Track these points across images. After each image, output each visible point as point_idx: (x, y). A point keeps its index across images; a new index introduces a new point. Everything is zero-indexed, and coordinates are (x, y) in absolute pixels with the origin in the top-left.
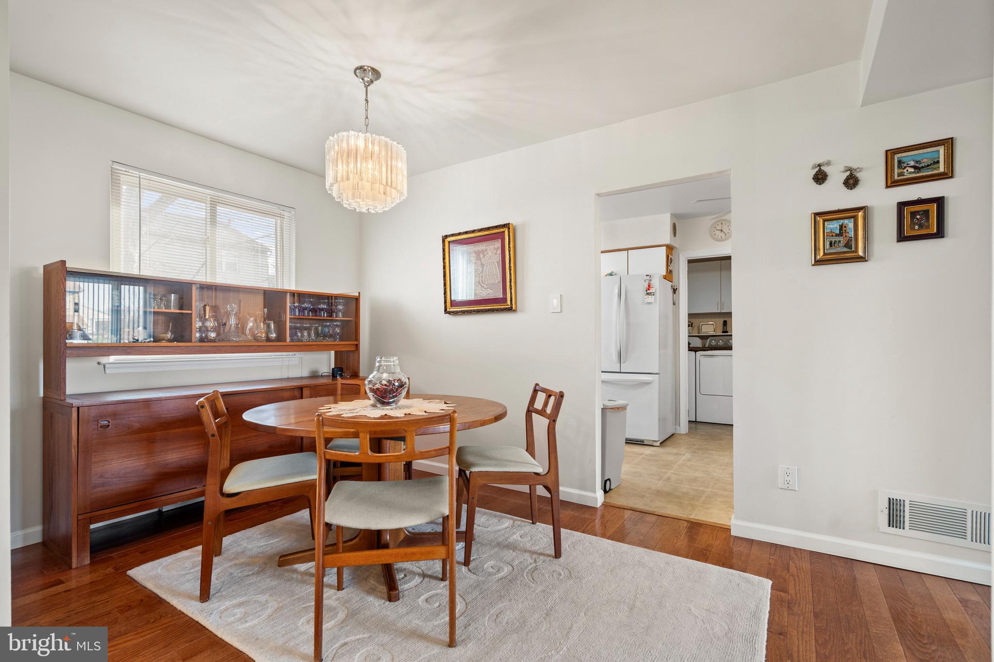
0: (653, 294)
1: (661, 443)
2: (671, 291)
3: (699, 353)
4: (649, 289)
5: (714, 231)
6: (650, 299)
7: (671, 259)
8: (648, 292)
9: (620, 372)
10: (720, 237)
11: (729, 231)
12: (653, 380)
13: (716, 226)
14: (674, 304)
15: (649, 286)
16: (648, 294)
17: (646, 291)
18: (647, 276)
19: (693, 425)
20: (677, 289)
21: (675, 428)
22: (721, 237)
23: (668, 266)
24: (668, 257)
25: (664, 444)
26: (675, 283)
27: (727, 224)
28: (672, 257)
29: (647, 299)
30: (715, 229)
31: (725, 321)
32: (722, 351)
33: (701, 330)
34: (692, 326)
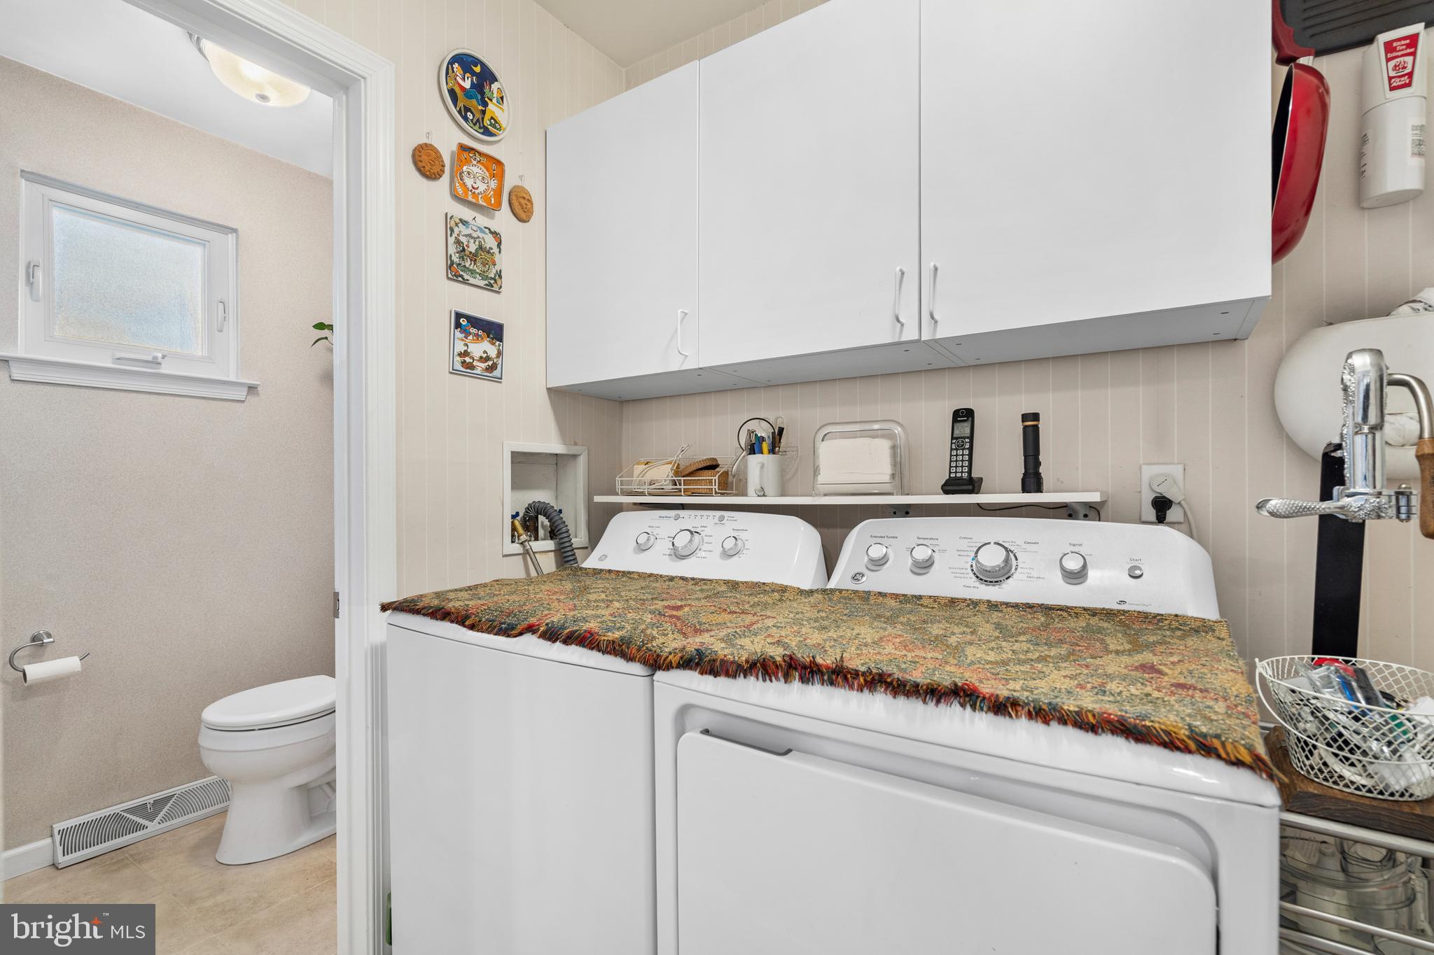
31: (964, 416)
32: (854, 694)
33: (816, 471)
34: (772, 451)
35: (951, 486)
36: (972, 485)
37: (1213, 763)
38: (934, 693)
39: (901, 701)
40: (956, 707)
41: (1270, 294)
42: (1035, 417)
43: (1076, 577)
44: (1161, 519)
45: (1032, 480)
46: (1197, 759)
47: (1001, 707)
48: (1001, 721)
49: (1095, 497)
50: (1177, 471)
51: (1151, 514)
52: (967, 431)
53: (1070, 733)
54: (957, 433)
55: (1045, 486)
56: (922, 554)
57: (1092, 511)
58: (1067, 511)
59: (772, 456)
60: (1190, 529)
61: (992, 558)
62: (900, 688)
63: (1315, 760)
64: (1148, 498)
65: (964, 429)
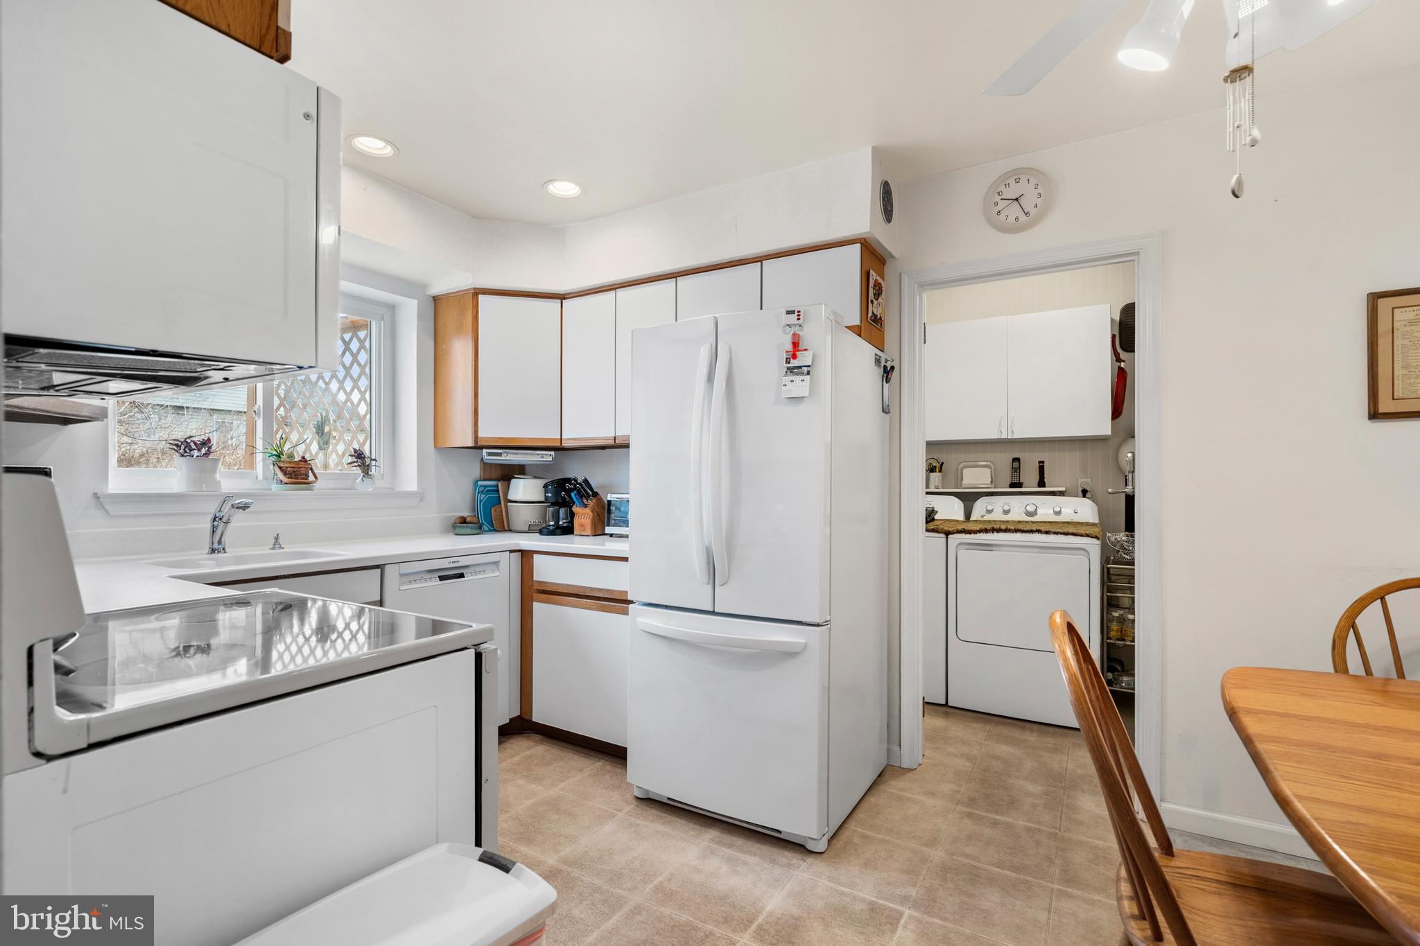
0: (805, 369)
1: (830, 841)
2: (877, 373)
3: (955, 539)
4: (794, 357)
5: (996, 204)
6: (799, 386)
7: (878, 287)
8: (794, 363)
9: (713, 613)
10: (1011, 220)
11: (1039, 202)
12: (806, 644)
13: (1002, 188)
14: (885, 410)
15: (795, 345)
16: (791, 370)
17: (788, 361)
18: (788, 313)
19: (938, 722)
20: (892, 368)
21: (889, 751)
22: (1017, 219)
23: (865, 302)
24: (866, 276)
25: (838, 843)
26: (890, 355)
27: (1033, 181)
28: (880, 280)
29: (790, 386)
30: (998, 199)
31: (1017, 460)
32: (1012, 534)
33: (962, 480)
34: (940, 471)
35: (1012, 485)
36: (1020, 485)
37: (1089, 538)
38: (1032, 531)
39: (1024, 534)
40: (1037, 534)
41: (1110, 434)
42: (1043, 462)
43: (1058, 513)
44: (1084, 496)
45: (1042, 483)
46: (1086, 538)
47: (1047, 533)
48: (1048, 535)
49: (1063, 489)
50: (1089, 480)
51: (1081, 494)
52: (1018, 466)
53: (1062, 536)
54: (1014, 466)
55: (1047, 485)
56: (1006, 508)
57: (1062, 494)
58: (1053, 493)
59: (940, 474)
60: (1093, 499)
61: (1031, 508)
62: (1023, 531)
63: (1119, 555)
64: (1080, 489)
65: (1016, 465)
